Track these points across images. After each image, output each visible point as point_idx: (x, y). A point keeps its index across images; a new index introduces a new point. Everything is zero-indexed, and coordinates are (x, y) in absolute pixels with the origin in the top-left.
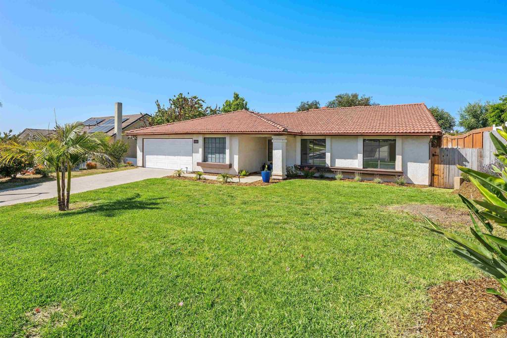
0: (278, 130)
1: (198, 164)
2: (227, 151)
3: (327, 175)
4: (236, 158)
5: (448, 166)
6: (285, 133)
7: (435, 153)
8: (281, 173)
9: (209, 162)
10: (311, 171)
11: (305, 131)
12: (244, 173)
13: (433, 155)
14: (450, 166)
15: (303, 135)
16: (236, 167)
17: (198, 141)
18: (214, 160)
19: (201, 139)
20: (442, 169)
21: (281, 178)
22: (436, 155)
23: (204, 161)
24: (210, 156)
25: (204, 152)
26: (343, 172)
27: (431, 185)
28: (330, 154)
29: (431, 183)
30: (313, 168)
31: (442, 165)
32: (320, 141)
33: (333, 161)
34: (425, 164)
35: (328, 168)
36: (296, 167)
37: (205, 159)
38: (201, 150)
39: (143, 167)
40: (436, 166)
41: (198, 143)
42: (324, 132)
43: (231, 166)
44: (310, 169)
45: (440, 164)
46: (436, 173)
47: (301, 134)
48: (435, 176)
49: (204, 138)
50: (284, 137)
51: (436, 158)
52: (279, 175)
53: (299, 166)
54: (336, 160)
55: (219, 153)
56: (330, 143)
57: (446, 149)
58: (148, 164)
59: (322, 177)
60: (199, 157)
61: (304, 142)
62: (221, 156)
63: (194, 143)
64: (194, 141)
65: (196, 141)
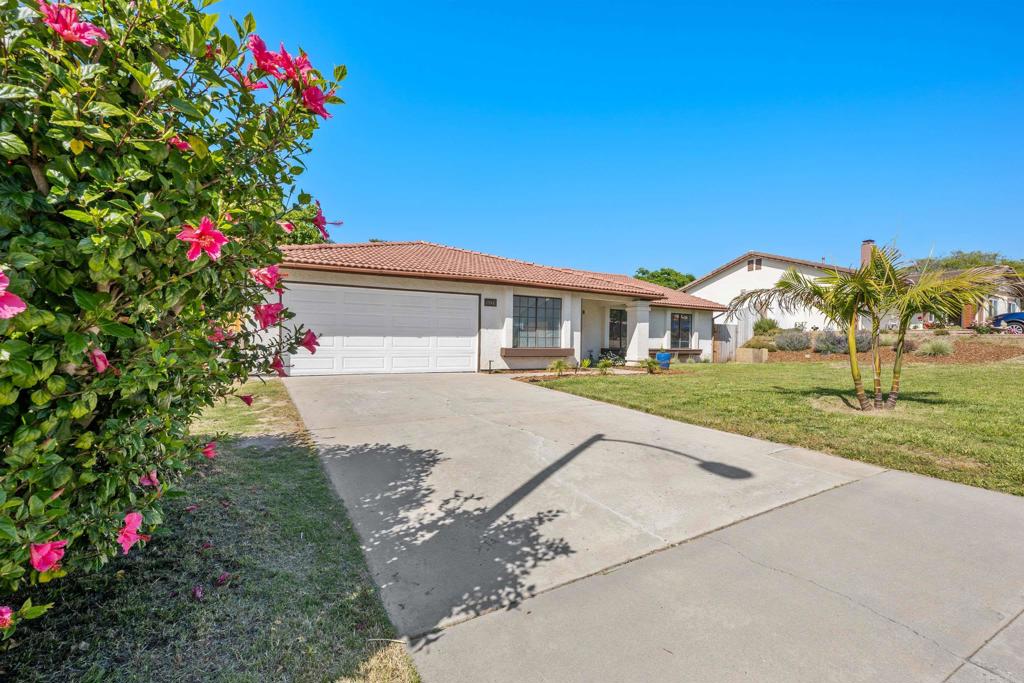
1: (506, 352)
2: (565, 325)
4: (577, 337)
9: (522, 347)
16: (577, 353)
17: (495, 300)
18: (532, 342)
23: (514, 346)
24: (524, 334)
38: (509, 322)
41: (496, 305)
43: (573, 351)
49: (516, 296)
55: (545, 328)
60: (504, 335)
62: (549, 334)
63: (486, 305)
64: (486, 300)
65: (492, 300)
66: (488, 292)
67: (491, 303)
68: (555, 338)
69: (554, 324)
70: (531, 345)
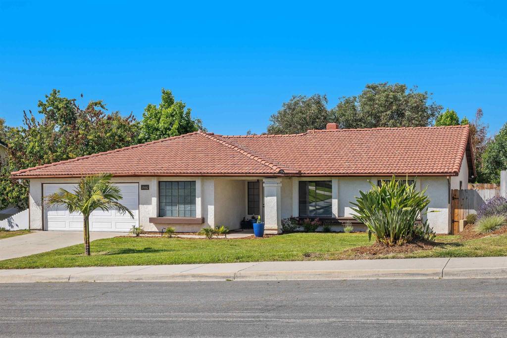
0: (272, 171)
1: (152, 220)
2: (198, 201)
3: (333, 228)
4: (211, 209)
5: (467, 210)
6: (282, 175)
7: (455, 195)
8: (276, 227)
9: (168, 217)
10: (313, 223)
11: (305, 171)
12: (222, 229)
13: (453, 198)
14: (470, 210)
15: (302, 176)
16: (211, 222)
17: (148, 186)
18: (175, 213)
19: (153, 184)
20: (462, 213)
21: (276, 232)
22: (456, 198)
23: (159, 216)
24: (168, 208)
25: (159, 203)
26: (353, 223)
27: (451, 233)
28: (337, 200)
29: (451, 231)
30: (316, 220)
31: (462, 210)
32: (324, 183)
33: (341, 210)
34: (445, 209)
35: (335, 219)
36: (292, 219)
37: (161, 213)
38: (154, 200)
39: (43, 230)
40: (456, 211)
41: (148, 189)
42: (329, 172)
43: (203, 220)
44: (311, 221)
45: (460, 209)
46: (456, 219)
47: (299, 175)
48: (455, 223)
49: (159, 182)
50: (279, 180)
51: (456, 201)
52: (273, 228)
53: (297, 218)
54: (346, 208)
55: (185, 203)
56: (337, 187)
57: (465, 190)
58: (51, 226)
59: (327, 231)
60: (151, 209)
61: (303, 186)
62: (188, 207)
63: (142, 189)
64: (142, 186)
65: (146, 186)
66: (143, 181)
67: (145, 187)
68: (193, 212)
69: (190, 200)
70: (175, 217)
